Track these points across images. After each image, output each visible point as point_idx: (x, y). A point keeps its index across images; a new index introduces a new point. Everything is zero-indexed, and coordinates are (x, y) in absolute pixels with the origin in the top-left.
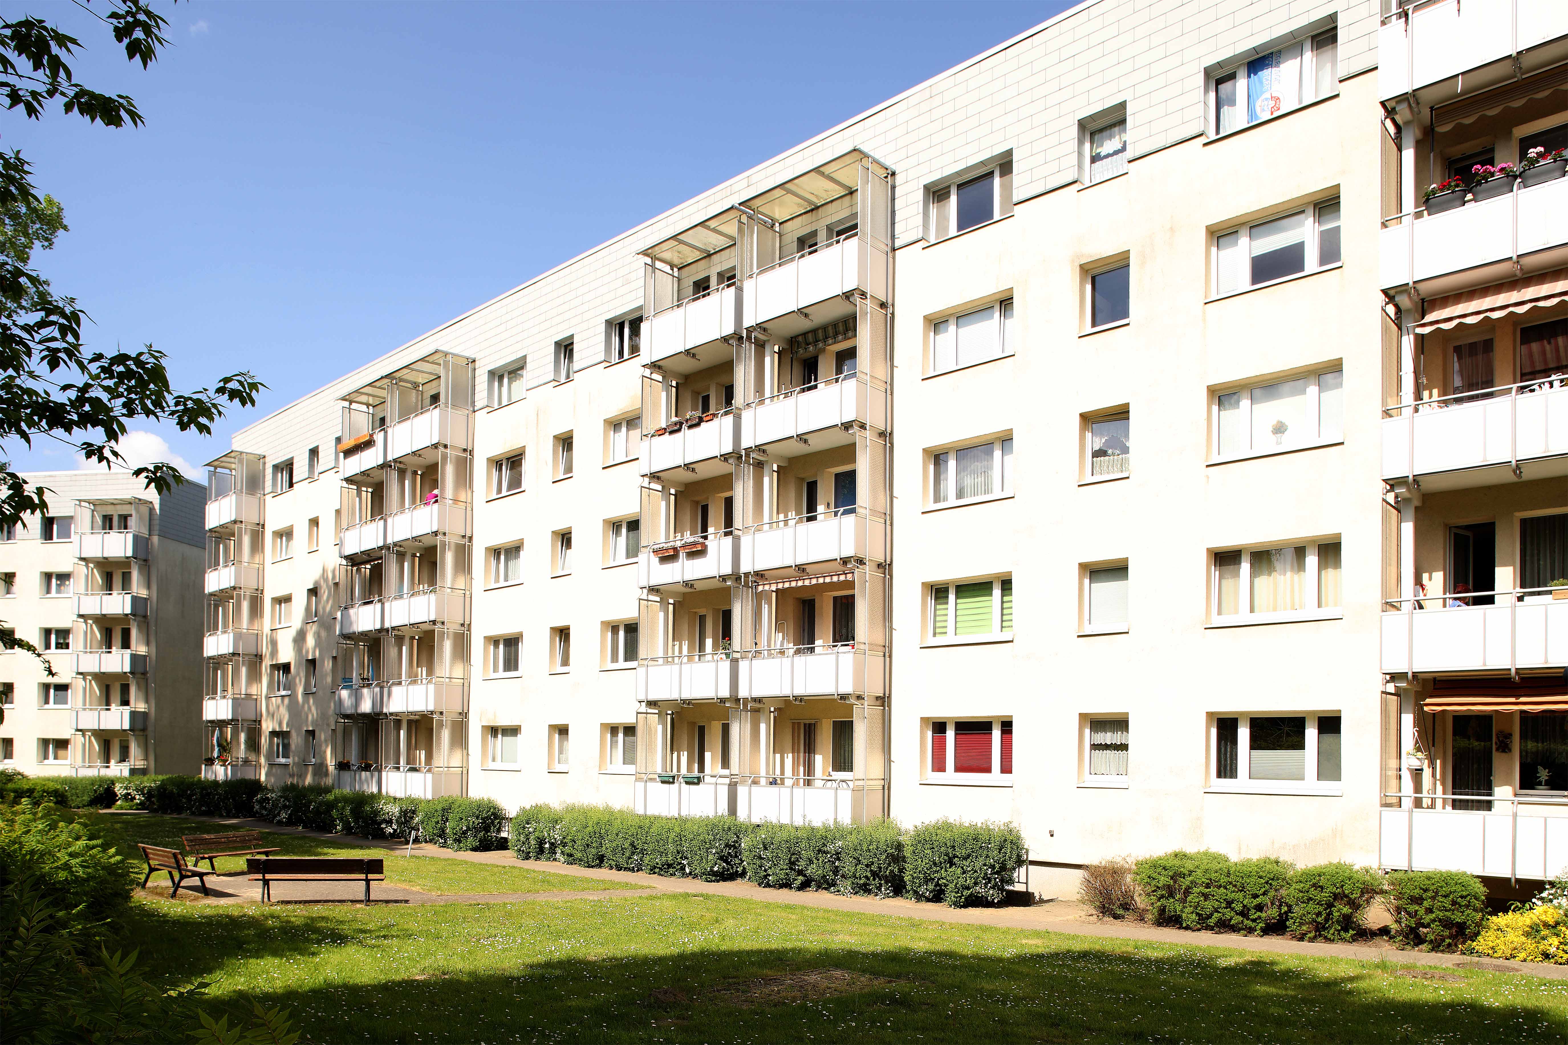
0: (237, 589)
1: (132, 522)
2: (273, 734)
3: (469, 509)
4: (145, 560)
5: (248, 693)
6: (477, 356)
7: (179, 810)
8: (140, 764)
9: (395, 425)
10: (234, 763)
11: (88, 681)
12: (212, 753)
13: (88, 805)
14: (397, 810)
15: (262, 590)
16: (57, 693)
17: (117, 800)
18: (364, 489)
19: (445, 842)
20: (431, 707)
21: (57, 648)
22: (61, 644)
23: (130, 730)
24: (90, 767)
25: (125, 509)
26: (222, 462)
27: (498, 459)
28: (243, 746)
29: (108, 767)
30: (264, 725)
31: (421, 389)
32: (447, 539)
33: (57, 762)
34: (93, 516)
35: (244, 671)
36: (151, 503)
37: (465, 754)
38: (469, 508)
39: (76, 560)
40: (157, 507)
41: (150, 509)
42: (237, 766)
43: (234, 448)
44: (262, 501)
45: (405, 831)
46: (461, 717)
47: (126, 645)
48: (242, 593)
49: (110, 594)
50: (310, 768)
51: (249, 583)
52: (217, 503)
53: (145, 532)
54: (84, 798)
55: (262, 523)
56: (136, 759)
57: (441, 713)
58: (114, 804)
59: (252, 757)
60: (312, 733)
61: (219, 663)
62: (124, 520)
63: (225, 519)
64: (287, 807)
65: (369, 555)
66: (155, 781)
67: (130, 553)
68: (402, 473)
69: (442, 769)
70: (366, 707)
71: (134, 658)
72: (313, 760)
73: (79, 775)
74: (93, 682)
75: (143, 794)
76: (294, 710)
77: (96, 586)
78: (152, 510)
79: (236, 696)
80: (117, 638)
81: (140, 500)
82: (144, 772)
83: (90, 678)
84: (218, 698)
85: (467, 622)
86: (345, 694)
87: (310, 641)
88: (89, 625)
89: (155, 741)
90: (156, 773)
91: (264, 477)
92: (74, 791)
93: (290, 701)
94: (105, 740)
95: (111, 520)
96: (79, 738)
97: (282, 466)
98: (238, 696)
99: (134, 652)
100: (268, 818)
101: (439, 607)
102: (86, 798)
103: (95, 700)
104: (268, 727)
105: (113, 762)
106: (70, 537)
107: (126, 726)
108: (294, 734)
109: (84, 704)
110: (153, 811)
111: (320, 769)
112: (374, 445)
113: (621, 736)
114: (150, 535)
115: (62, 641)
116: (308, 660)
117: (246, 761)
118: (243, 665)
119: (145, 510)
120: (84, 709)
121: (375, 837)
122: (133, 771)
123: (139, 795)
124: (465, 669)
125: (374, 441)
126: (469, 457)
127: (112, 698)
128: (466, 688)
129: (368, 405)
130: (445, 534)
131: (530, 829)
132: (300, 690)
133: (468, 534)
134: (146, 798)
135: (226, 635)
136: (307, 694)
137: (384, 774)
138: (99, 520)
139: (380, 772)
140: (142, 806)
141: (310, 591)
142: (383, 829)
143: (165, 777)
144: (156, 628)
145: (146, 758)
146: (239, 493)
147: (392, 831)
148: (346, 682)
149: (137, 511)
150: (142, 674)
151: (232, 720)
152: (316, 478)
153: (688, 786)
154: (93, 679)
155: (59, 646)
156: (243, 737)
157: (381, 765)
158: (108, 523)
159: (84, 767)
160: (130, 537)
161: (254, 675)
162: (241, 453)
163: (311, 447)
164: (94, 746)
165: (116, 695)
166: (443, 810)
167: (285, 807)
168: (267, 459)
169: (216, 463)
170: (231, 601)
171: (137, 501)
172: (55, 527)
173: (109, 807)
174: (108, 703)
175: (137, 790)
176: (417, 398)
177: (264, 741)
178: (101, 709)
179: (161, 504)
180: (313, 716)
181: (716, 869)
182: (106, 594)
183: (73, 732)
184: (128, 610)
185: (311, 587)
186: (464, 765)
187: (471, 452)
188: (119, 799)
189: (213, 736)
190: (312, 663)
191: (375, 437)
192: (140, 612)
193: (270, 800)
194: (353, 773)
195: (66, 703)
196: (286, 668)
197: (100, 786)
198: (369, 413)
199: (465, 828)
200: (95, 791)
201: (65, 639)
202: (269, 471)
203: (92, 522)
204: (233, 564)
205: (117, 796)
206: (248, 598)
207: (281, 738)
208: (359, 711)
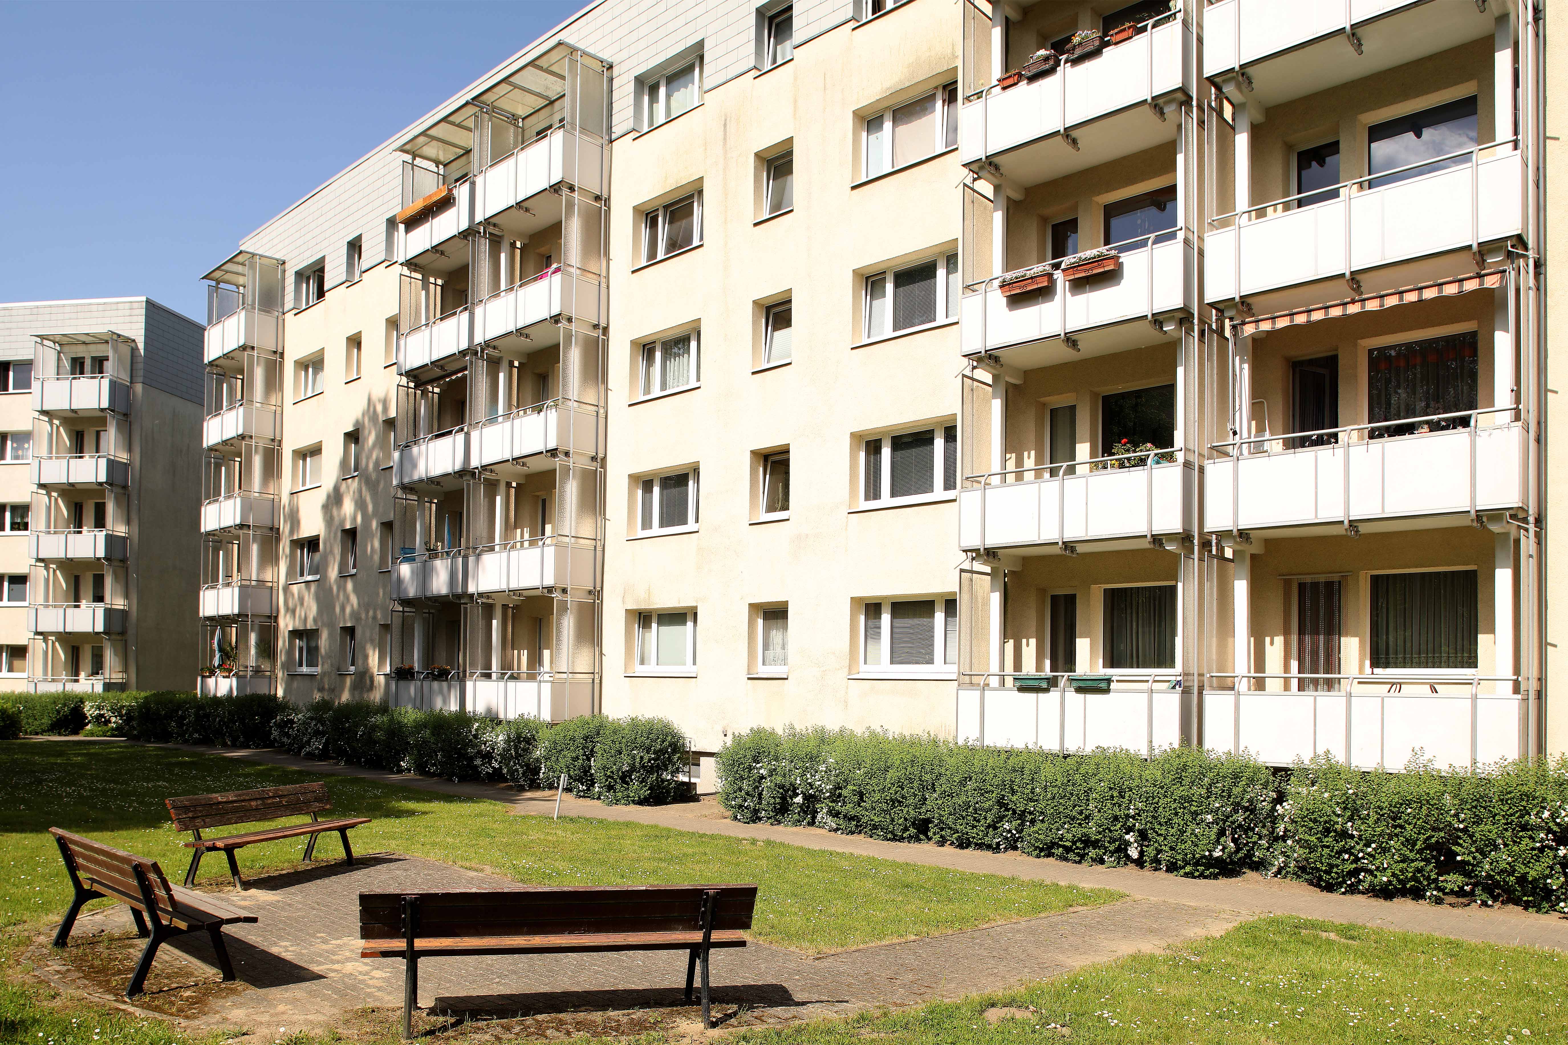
0: (247, 439)
1: (108, 366)
2: (295, 634)
3: (604, 285)
4: (125, 415)
5: (261, 578)
6: (614, 60)
7: (165, 736)
8: (117, 677)
9: (486, 169)
10: (241, 673)
11: (51, 570)
12: (211, 660)
13: (48, 731)
14: (501, 738)
15: (280, 441)
16: (12, 586)
17: (87, 724)
18: (432, 280)
19: (588, 789)
20: (549, 581)
21: (12, 529)
22: (19, 523)
23: (105, 633)
24: (53, 680)
25: (98, 351)
26: (227, 272)
27: (649, 208)
28: (253, 651)
29: (77, 681)
30: (282, 623)
31: (520, 125)
32: (573, 327)
33: (11, 675)
34: (59, 359)
35: (255, 548)
36: (134, 341)
37: (597, 653)
38: (604, 283)
39: (37, 414)
40: (141, 346)
41: (132, 349)
42: (245, 677)
43: (242, 248)
44: (280, 321)
45: (517, 770)
46: (592, 597)
47: (100, 523)
48: (253, 444)
49: (81, 457)
50: (348, 681)
51: (263, 430)
52: (220, 326)
53: (125, 378)
54: (43, 721)
55: (280, 350)
56: (113, 671)
57: (564, 591)
58: (82, 729)
59: (266, 666)
60: (350, 632)
61: (220, 542)
62: (99, 364)
63: (231, 345)
64: (323, 733)
65: (442, 368)
66: (136, 698)
67: (105, 404)
68: (496, 242)
69: (565, 676)
70: (440, 584)
71: (110, 540)
72: (352, 668)
73: (38, 692)
74: (58, 572)
75: (121, 716)
76: (325, 600)
77: (62, 448)
78: (134, 350)
79: (244, 583)
80: (89, 515)
81: (119, 336)
82: (122, 687)
83: (54, 566)
84: (220, 586)
85: (601, 455)
86: (405, 570)
87: (348, 506)
88: (53, 499)
89: (136, 648)
90: (138, 688)
91: (283, 288)
92: (30, 711)
93: (318, 586)
94: (73, 647)
95: (82, 365)
96: (40, 644)
97: (309, 272)
98: (248, 583)
99: (111, 533)
100: (294, 749)
101: (563, 429)
102: (46, 721)
103: (60, 595)
104: (287, 626)
105: (82, 675)
106: (30, 388)
107: (100, 628)
108: (324, 635)
109: (47, 599)
110: (131, 737)
111: (364, 680)
112: (454, 204)
113: (886, 618)
114: (131, 382)
115: (19, 521)
116: (345, 531)
117: (257, 671)
118: (254, 541)
119: (126, 350)
120: (47, 606)
121: (463, 779)
122: (108, 687)
123: (116, 717)
124: (599, 525)
125: (454, 199)
126: (604, 208)
127: (82, 594)
128: (599, 554)
129: (437, 163)
130: (570, 320)
131: (761, 771)
132: (333, 573)
133: (603, 324)
134: (124, 721)
135: (231, 501)
136: (343, 576)
137: (469, 685)
138: (67, 364)
139: (462, 681)
140: (119, 731)
141: (348, 435)
142: (476, 767)
143: (148, 694)
144: (139, 501)
145: (125, 670)
146: (248, 308)
147: (490, 770)
148: (406, 554)
149: (115, 350)
150: (121, 561)
151: (239, 615)
152: (357, 279)
153: (1081, 696)
154: (58, 567)
155: (15, 526)
156: (253, 638)
157: (465, 671)
158: (78, 366)
159: (45, 680)
160: (106, 383)
161: (269, 556)
162: (254, 255)
163: (350, 238)
164: (59, 654)
165: (87, 589)
166: (586, 738)
167: (317, 733)
168: (287, 266)
169: (217, 274)
170: (237, 459)
171: (115, 337)
172: (11, 374)
173: (76, 733)
174: (77, 599)
175: (113, 710)
176: (516, 136)
177: (282, 643)
178: (68, 606)
179: (146, 343)
180: (352, 606)
181: (1217, 853)
182: (76, 457)
183: (32, 635)
184: (102, 478)
185: (350, 428)
186: (596, 671)
187: (607, 202)
188: (90, 722)
189: (212, 638)
190: (351, 535)
191: (455, 192)
192: (119, 480)
193: (294, 723)
194: (419, 683)
195: (25, 600)
196: (312, 544)
197: (65, 705)
198: (438, 174)
199: (625, 768)
200: (58, 712)
201: (22, 517)
202: (290, 280)
203: (58, 367)
204: (241, 405)
205: (87, 718)
206: (261, 450)
207: (305, 640)
208: (429, 594)
